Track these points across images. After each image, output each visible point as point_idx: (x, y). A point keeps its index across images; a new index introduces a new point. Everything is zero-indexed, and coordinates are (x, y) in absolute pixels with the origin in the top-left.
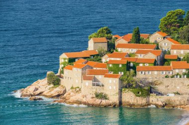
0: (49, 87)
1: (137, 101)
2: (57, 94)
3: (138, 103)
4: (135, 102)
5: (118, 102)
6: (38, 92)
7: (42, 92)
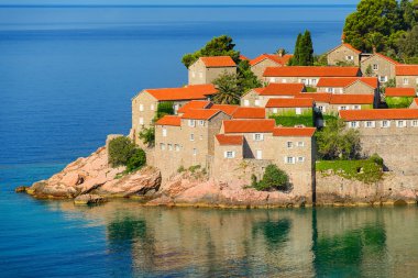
0: (115, 171)
1: (356, 191)
2: (139, 187)
3: (358, 194)
4: (353, 192)
5: (310, 195)
6: (87, 185)
7: (100, 185)
